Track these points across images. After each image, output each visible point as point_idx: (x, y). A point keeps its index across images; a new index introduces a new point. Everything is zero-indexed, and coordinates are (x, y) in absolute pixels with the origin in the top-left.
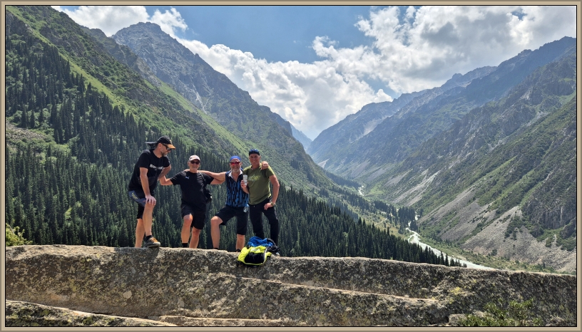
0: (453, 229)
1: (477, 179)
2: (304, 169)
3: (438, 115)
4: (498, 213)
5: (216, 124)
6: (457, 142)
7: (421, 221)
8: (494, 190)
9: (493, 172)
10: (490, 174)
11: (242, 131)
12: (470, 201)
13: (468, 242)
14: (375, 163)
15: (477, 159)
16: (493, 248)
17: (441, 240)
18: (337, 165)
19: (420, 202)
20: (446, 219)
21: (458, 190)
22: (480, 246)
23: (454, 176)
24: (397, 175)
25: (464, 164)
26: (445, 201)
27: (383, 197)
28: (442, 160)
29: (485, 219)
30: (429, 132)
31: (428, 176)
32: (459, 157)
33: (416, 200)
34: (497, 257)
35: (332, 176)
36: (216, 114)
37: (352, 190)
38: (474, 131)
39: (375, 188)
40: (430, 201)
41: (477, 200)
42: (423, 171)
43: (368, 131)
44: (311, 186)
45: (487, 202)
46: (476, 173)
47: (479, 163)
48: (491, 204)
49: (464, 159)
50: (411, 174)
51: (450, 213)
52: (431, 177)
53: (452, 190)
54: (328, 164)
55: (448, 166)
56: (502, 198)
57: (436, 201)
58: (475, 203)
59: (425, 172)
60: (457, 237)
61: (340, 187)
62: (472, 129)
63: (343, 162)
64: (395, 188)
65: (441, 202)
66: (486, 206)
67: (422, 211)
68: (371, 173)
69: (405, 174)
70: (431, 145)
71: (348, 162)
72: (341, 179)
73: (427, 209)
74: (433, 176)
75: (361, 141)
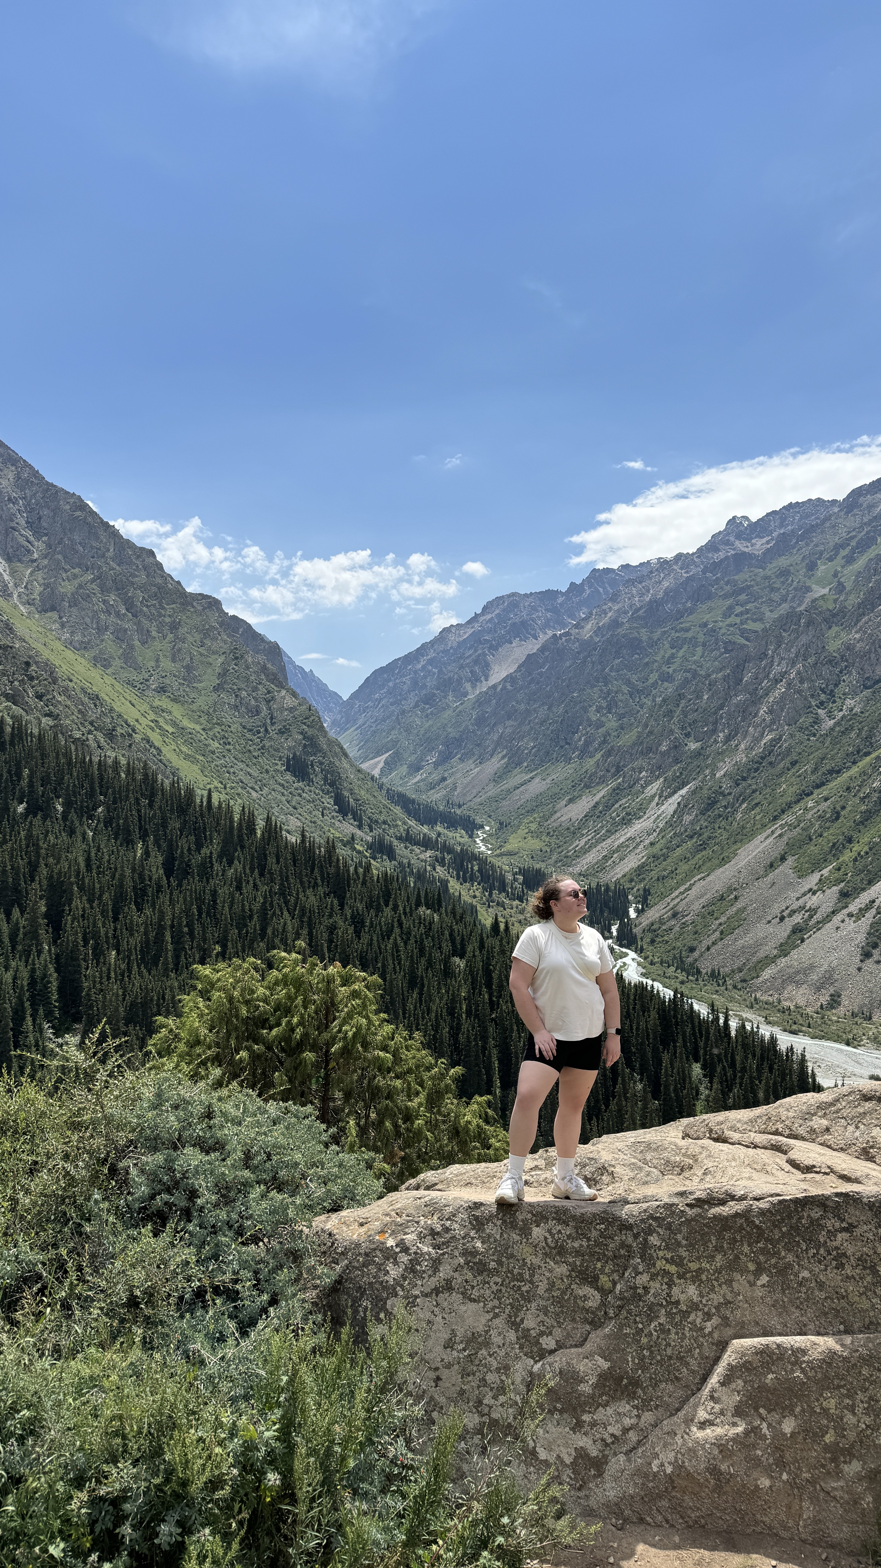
0: (728, 940)
1: (789, 806)
2: (325, 779)
3: (687, 630)
4: (845, 896)
5: (58, 646)
6: (737, 706)
7: (645, 921)
8: (833, 834)
9: (832, 785)
10: (824, 791)
11: (138, 668)
12: (771, 865)
13: (767, 974)
14: (519, 764)
15: (789, 750)
16: (832, 990)
17: (699, 972)
18: (416, 768)
19: (640, 870)
20: (711, 914)
21: (743, 835)
22: (798, 984)
23: (730, 798)
24: (580, 796)
25: (756, 765)
26: (708, 864)
27: (544, 856)
28: (698, 754)
29: (813, 911)
30: (667, 678)
31: (663, 796)
32: (742, 746)
33: (631, 862)
34: (841, 1010)
35: (403, 801)
36: (54, 615)
37: (457, 837)
38: (783, 674)
39: (522, 831)
40: (669, 865)
41: (790, 861)
42: (648, 783)
43: (499, 673)
44: (348, 828)
45: (816, 866)
46: (787, 788)
47: (794, 763)
48: (825, 872)
49: (758, 750)
50: (617, 793)
51: (722, 898)
52: (670, 800)
53: (725, 835)
54: (389, 766)
55: (714, 769)
56: (854, 854)
57: (684, 867)
58: (786, 868)
59: (654, 788)
60: (738, 964)
61: (425, 829)
62: (776, 669)
63: (432, 759)
64: (574, 831)
65: (698, 868)
66: (815, 877)
67: (647, 892)
68: (509, 792)
69: (602, 792)
70: (670, 714)
71: (445, 759)
72: (428, 809)
73: (660, 888)
74: (676, 798)
75: (480, 702)
